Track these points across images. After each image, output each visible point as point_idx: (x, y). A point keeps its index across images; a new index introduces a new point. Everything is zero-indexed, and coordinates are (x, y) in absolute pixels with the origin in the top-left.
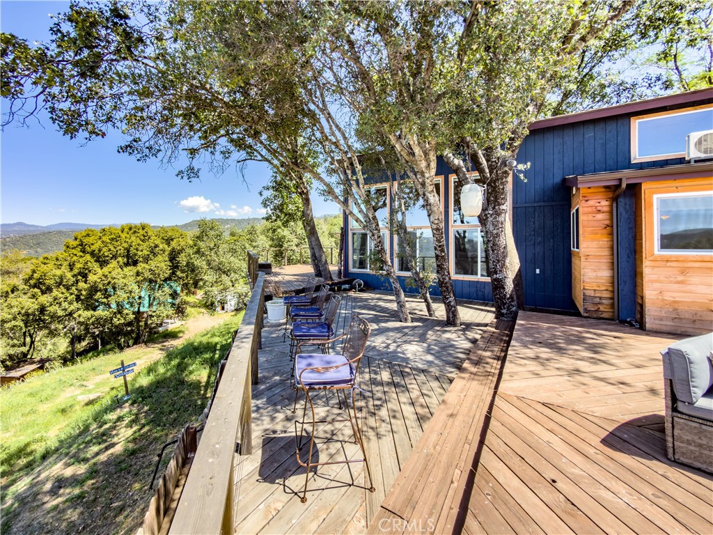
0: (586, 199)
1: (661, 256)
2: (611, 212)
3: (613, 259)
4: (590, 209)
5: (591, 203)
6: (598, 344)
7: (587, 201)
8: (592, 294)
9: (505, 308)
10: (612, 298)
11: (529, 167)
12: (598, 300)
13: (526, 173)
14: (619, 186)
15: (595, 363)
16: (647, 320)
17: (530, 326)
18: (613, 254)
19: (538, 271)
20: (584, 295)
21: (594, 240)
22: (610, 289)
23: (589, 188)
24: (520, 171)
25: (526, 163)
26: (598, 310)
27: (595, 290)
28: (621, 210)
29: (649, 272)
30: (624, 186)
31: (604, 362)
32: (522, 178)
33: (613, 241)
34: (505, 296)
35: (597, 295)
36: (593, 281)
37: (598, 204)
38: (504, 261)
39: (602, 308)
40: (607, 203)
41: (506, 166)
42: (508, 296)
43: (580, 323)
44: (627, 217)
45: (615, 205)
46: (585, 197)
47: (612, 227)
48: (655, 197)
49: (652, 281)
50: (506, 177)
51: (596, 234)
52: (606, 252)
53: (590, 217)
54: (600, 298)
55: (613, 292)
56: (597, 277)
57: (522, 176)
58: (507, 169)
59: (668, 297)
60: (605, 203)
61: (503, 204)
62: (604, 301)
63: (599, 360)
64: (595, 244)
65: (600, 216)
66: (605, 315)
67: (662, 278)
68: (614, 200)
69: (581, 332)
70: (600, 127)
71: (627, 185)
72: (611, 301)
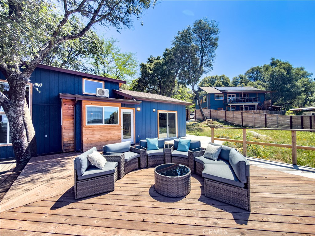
0: (65, 104)
1: (88, 126)
2: (74, 110)
3: (74, 128)
4: (66, 108)
5: (67, 106)
6: (65, 163)
7: (65, 105)
8: (67, 142)
9: (22, 158)
10: (74, 143)
11: (41, 86)
12: (69, 145)
13: (39, 88)
14: (75, 100)
15: (62, 172)
16: (84, 149)
17: (35, 164)
18: (74, 126)
19: (46, 136)
20: (64, 143)
21: (68, 121)
22: (73, 140)
23: (66, 99)
24: (37, 87)
25: (39, 83)
26: (69, 149)
27: (68, 141)
28: (77, 109)
29: (85, 132)
30: (77, 100)
31: (65, 170)
32: (38, 90)
33: (74, 121)
34: (22, 151)
35: (69, 143)
36: (68, 137)
37: (69, 107)
38: (22, 132)
39: (70, 148)
40: (73, 106)
41: (23, 80)
42: (25, 151)
43: (61, 156)
44: (78, 112)
45: (75, 107)
46: (64, 103)
47: (74, 116)
48: (86, 106)
49: (85, 135)
50: (23, 87)
51: (68, 118)
52: (72, 126)
53: (66, 111)
54: (70, 144)
55: (74, 140)
56: (69, 136)
57: (37, 89)
58: (24, 82)
59: (89, 139)
60: (72, 106)
61: (21, 101)
62: (71, 145)
63: (63, 170)
64: (68, 122)
65: (70, 111)
66: (72, 150)
67: (88, 134)
68: (75, 105)
69: (59, 160)
70: (73, 77)
71: (78, 100)
72: (73, 144)
